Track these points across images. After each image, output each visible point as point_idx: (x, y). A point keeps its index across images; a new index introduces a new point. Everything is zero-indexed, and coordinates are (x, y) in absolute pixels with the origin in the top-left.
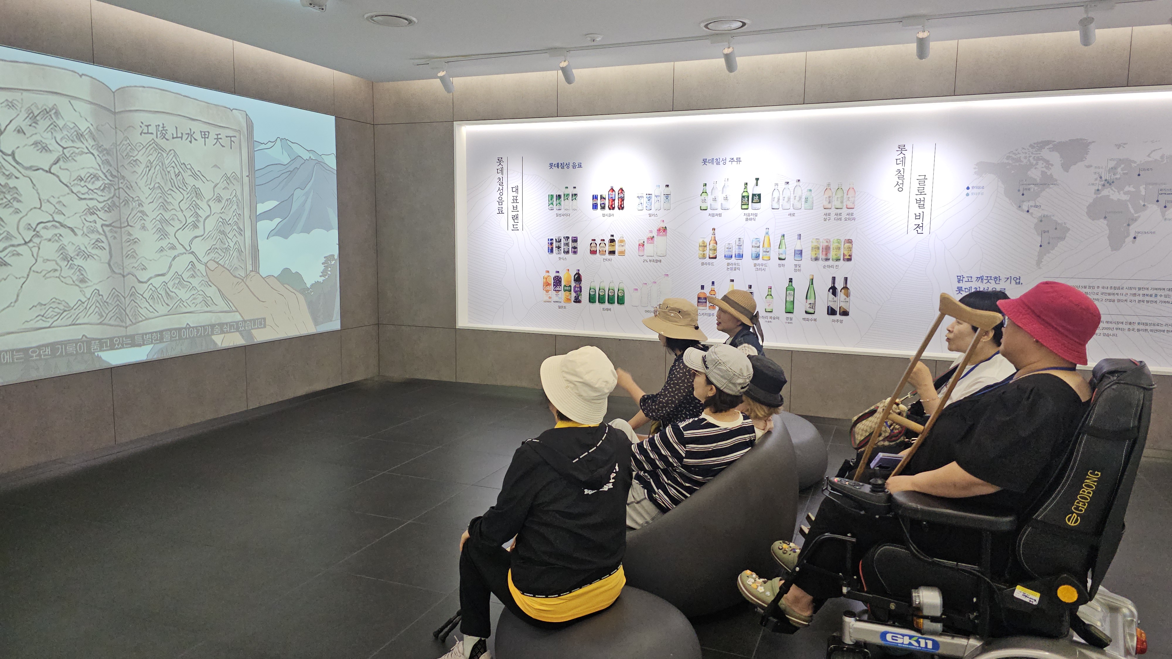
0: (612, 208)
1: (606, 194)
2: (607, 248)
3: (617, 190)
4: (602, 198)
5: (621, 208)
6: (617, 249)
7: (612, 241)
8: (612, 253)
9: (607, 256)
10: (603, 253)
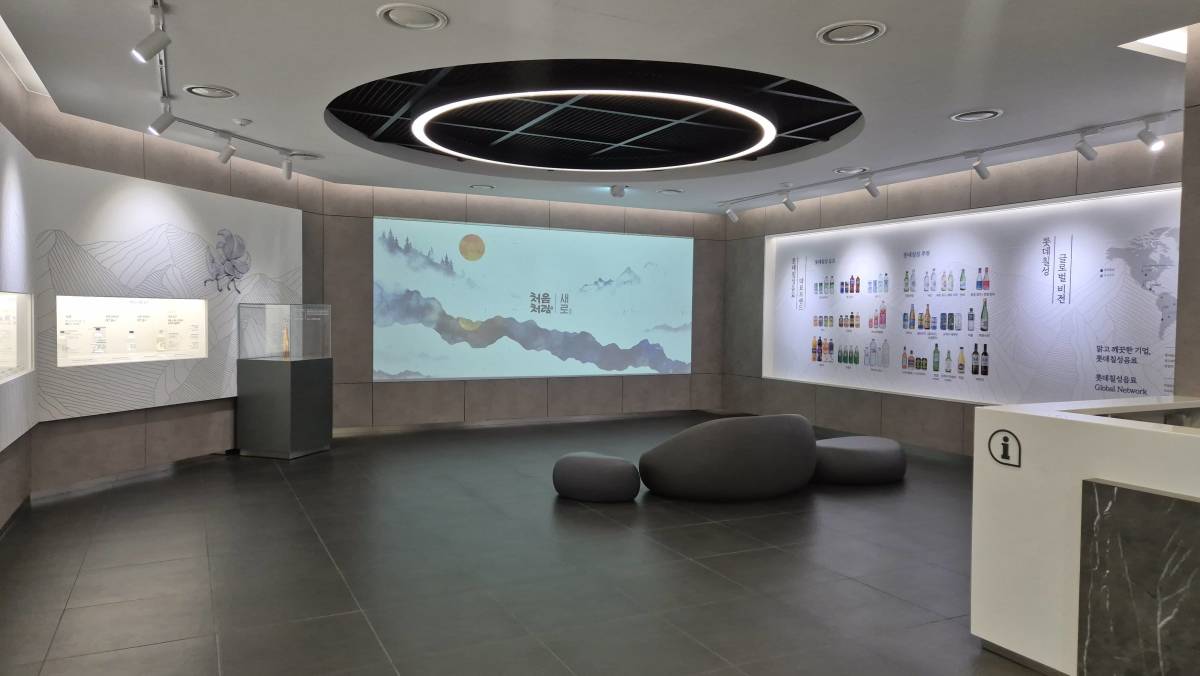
0: (852, 291)
1: (849, 281)
2: (849, 323)
3: (855, 278)
4: (847, 284)
5: (858, 291)
6: (855, 323)
7: (852, 317)
8: (852, 325)
9: (849, 328)
10: (846, 325)
